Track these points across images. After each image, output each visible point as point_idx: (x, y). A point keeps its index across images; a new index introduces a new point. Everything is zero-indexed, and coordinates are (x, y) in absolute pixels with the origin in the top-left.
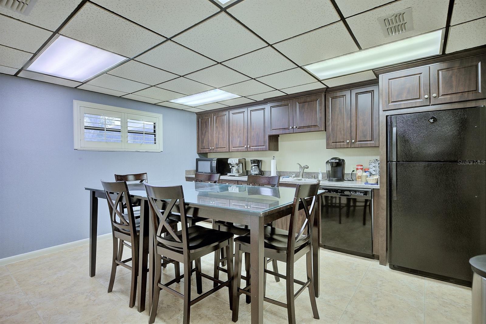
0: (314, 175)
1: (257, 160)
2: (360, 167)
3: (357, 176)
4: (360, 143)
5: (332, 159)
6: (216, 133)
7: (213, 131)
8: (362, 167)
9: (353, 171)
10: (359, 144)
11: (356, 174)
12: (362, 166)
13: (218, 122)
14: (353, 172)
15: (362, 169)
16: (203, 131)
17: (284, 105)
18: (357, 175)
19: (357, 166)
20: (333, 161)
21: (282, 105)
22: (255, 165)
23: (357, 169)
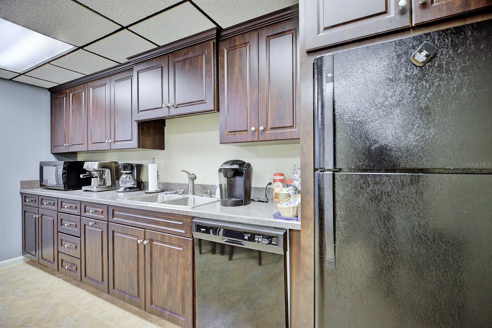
0: (209, 191)
1: (129, 164)
2: (278, 178)
3: (274, 194)
4: (273, 131)
5: (226, 163)
6: (72, 121)
7: (69, 117)
8: (282, 178)
9: (270, 184)
10: (271, 133)
11: (273, 190)
12: (282, 175)
13: (75, 102)
14: (268, 186)
15: (282, 181)
16: (57, 117)
17: (156, 66)
18: (274, 192)
19: (275, 175)
20: (227, 167)
21: (153, 67)
22: (127, 172)
23: (275, 181)
